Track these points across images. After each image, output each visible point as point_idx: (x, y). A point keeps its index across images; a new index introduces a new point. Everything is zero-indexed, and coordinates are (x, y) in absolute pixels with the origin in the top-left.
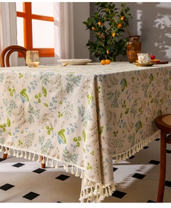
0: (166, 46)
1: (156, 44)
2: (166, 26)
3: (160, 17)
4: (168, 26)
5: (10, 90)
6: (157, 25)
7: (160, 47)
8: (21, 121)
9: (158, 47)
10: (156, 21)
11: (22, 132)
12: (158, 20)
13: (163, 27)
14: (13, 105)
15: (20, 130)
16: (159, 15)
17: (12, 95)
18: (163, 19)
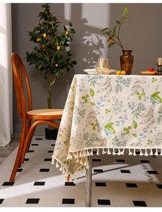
0: (94, 62)
1: (85, 60)
2: (94, 44)
3: (88, 35)
4: (96, 43)
5: (138, 94)
6: (85, 42)
7: (89, 63)
8: (150, 122)
9: (86, 62)
10: (84, 38)
11: (151, 132)
12: (86, 37)
13: (91, 44)
14: (141, 107)
15: (149, 130)
16: (87, 33)
17: (140, 98)
18: (90, 37)
